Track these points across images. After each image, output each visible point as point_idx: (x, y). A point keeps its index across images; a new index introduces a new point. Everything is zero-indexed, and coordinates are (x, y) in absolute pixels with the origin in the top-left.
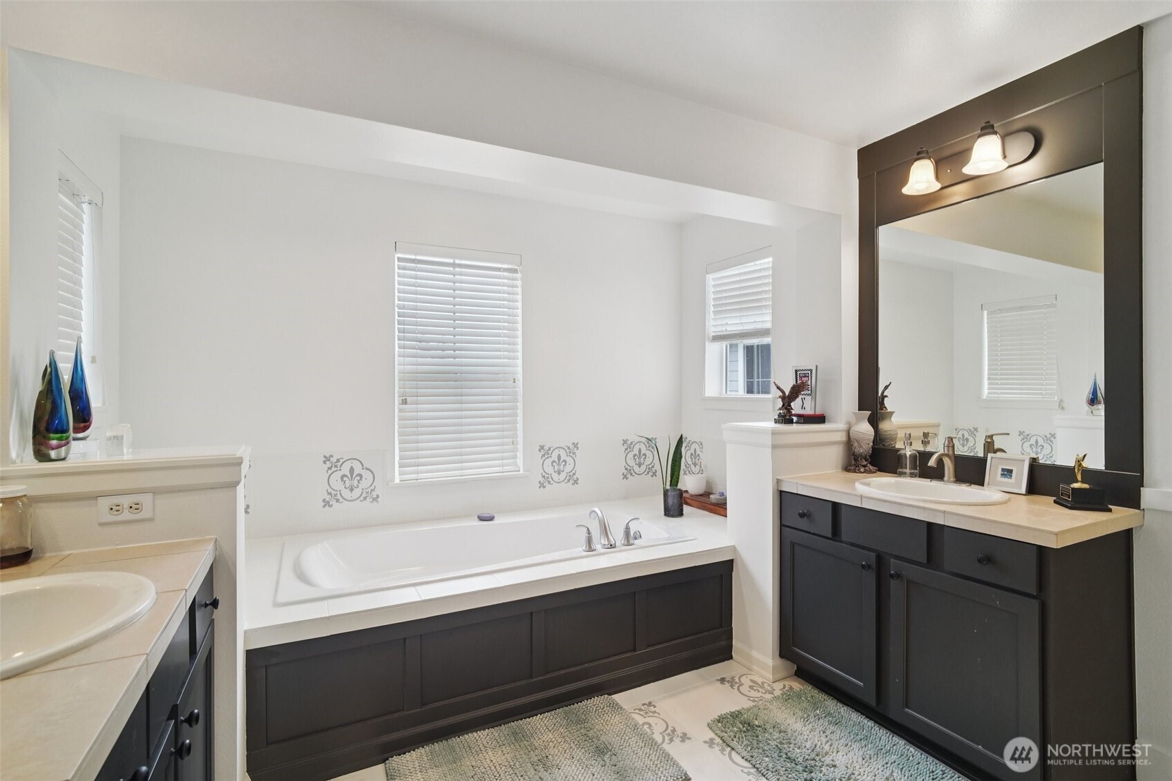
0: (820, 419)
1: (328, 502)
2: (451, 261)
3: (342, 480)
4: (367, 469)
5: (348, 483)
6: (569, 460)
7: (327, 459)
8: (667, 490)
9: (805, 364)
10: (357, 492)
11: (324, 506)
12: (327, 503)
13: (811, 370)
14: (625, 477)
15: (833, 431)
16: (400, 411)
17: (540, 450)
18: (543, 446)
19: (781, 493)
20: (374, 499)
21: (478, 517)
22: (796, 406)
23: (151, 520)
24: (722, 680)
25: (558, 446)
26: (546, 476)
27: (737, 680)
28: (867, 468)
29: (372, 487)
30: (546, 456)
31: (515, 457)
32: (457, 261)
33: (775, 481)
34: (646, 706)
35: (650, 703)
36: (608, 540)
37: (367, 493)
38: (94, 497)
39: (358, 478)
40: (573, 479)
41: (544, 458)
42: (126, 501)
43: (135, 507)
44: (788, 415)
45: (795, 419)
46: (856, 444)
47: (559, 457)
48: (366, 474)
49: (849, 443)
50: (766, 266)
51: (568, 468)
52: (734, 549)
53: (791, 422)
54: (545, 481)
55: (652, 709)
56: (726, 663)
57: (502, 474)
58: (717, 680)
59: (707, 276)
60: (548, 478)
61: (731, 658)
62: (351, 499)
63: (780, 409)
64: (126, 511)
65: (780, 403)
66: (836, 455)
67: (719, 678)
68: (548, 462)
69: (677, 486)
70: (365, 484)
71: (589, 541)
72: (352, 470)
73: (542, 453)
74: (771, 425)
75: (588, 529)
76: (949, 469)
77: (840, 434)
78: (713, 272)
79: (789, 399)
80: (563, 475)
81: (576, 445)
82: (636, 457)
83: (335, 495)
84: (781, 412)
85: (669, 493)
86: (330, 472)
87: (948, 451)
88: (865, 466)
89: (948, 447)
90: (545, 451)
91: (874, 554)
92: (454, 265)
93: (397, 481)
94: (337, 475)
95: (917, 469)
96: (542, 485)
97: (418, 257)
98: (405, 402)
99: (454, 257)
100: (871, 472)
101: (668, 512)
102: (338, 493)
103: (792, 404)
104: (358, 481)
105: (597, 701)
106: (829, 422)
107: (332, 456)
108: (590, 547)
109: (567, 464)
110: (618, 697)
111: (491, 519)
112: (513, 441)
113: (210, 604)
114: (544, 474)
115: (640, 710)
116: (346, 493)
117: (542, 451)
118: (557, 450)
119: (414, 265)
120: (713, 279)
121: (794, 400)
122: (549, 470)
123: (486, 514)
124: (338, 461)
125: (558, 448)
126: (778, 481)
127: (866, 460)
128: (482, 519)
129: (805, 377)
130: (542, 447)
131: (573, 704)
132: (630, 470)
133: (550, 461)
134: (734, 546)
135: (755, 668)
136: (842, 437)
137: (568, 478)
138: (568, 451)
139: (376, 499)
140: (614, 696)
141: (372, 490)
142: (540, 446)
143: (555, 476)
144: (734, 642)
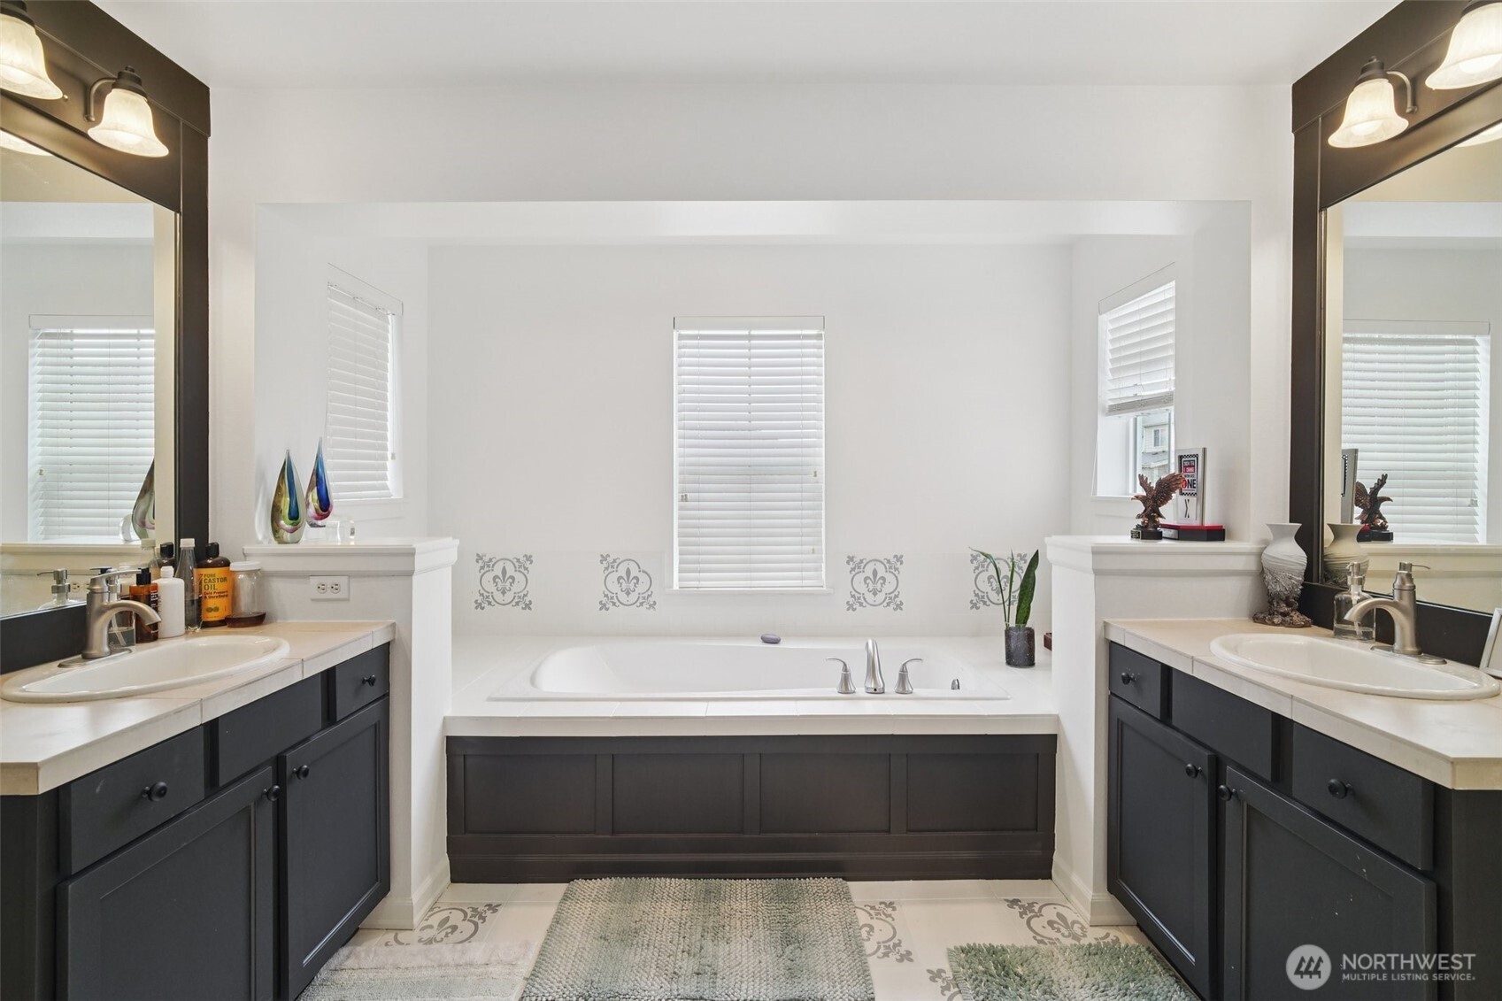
0: (1217, 534)
1: (605, 605)
2: (746, 332)
3: (619, 582)
4: (644, 572)
5: (624, 586)
6: (889, 577)
7: (604, 558)
8: (1010, 629)
9: (1191, 447)
10: (633, 597)
11: (601, 609)
12: (603, 606)
13: (1197, 456)
14: (974, 606)
15: (1236, 553)
16: (681, 509)
17: (848, 563)
18: (853, 557)
19: (1112, 645)
20: (650, 605)
21: (762, 638)
22: (1170, 513)
23: (347, 600)
24: (1013, 903)
25: (873, 558)
26: (857, 595)
27: (1036, 908)
28: (1288, 619)
29: (649, 593)
30: (857, 571)
31: (818, 569)
32: (754, 332)
33: (1101, 624)
34: (883, 906)
35: (891, 903)
36: (876, 682)
37: (644, 598)
38: (306, 576)
39: (635, 581)
40: (894, 602)
41: (853, 573)
42: (329, 581)
43: (336, 587)
44: (1151, 525)
45: (1166, 533)
46: (1269, 577)
47: (875, 573)
48: (642, 577)
49: (1261, 573)
50: (1168, 296)
51: (888, 588)
52: (1056, 719)
53: (1159, 536)
54: (856, 601)
55: (889, 911)
56: (1040, 882)
57: (800, 589)
58: (1007, 900)
59: (1100, 317)
60: (859, 598)
61: (1049, 877)
62: (627, 603)
63: (1139, 517)
64: (329, 590)
65: (1140, 508)
66: (1238, 592)
67: (1011, 898)
68: (860, 577)
69: (1025, 623)
70: (642, 588)
71: (846, 679)
72: (628, 572)
73: (852, 565)
74: (1126, 540)
75: (845, 665)
76: (1402, 629)
77: (1244, 558)
78: (1109, 310)
79: (1155, 502)
80: (881, 597)
81: (899, 559)
82: (992, 580)
83: (612, 598)
84: (1141, 520)
85: (1014, 633)
86: (607, 572)
87: (1401, 598)
88: (1284, 614)
89: (1401, 590)
90: (855, 564)
91: (1207, 753)
92: (750, 337)
93: (676, 587)
94: (614, 577)
95: (1372, 627)
96: (851, 607)
97: (702, 332)
98: (684, 499)
99: (750, 328)
100: (1292, 625)
101: (1011, 660)
102: (615, 595)
103: (1162, 509)
104: (635, 584)
105: (826, 883)
106: (1231, 538)
107: (608, 556)
108: (847, 687)
109: (887, 582)
110: (854, 886)
111: (776, 642)
112: (813, 550)
113: (368, 681)
114: (853, 593)
115: (873, 908)
116: (623, 597)
117: (851, 563)
118: (871, 564)
119: (697, 342)
120: (1112, 321)
121: (1163, 503)
122: (862, 588)
123: (771, 635)
124: (615, 561)
125: (873, 560)
126: (1106, 625)
127: (1288, 605)
128: (766, 641)
129: (1190, 466)
130: (851, 559)
131: (794, 879)
132: (983, 597)
133: (862, 576)
134: (1058, 716)
135: (1073, 898)
136: (1251, 565)
137: (887, 601)
138: (887, 565)
139: (653, 605)
140: (850, 884)
141: (649, 596)
142: (849, 557)
143: (870, 597)
144: (1056, 856)
